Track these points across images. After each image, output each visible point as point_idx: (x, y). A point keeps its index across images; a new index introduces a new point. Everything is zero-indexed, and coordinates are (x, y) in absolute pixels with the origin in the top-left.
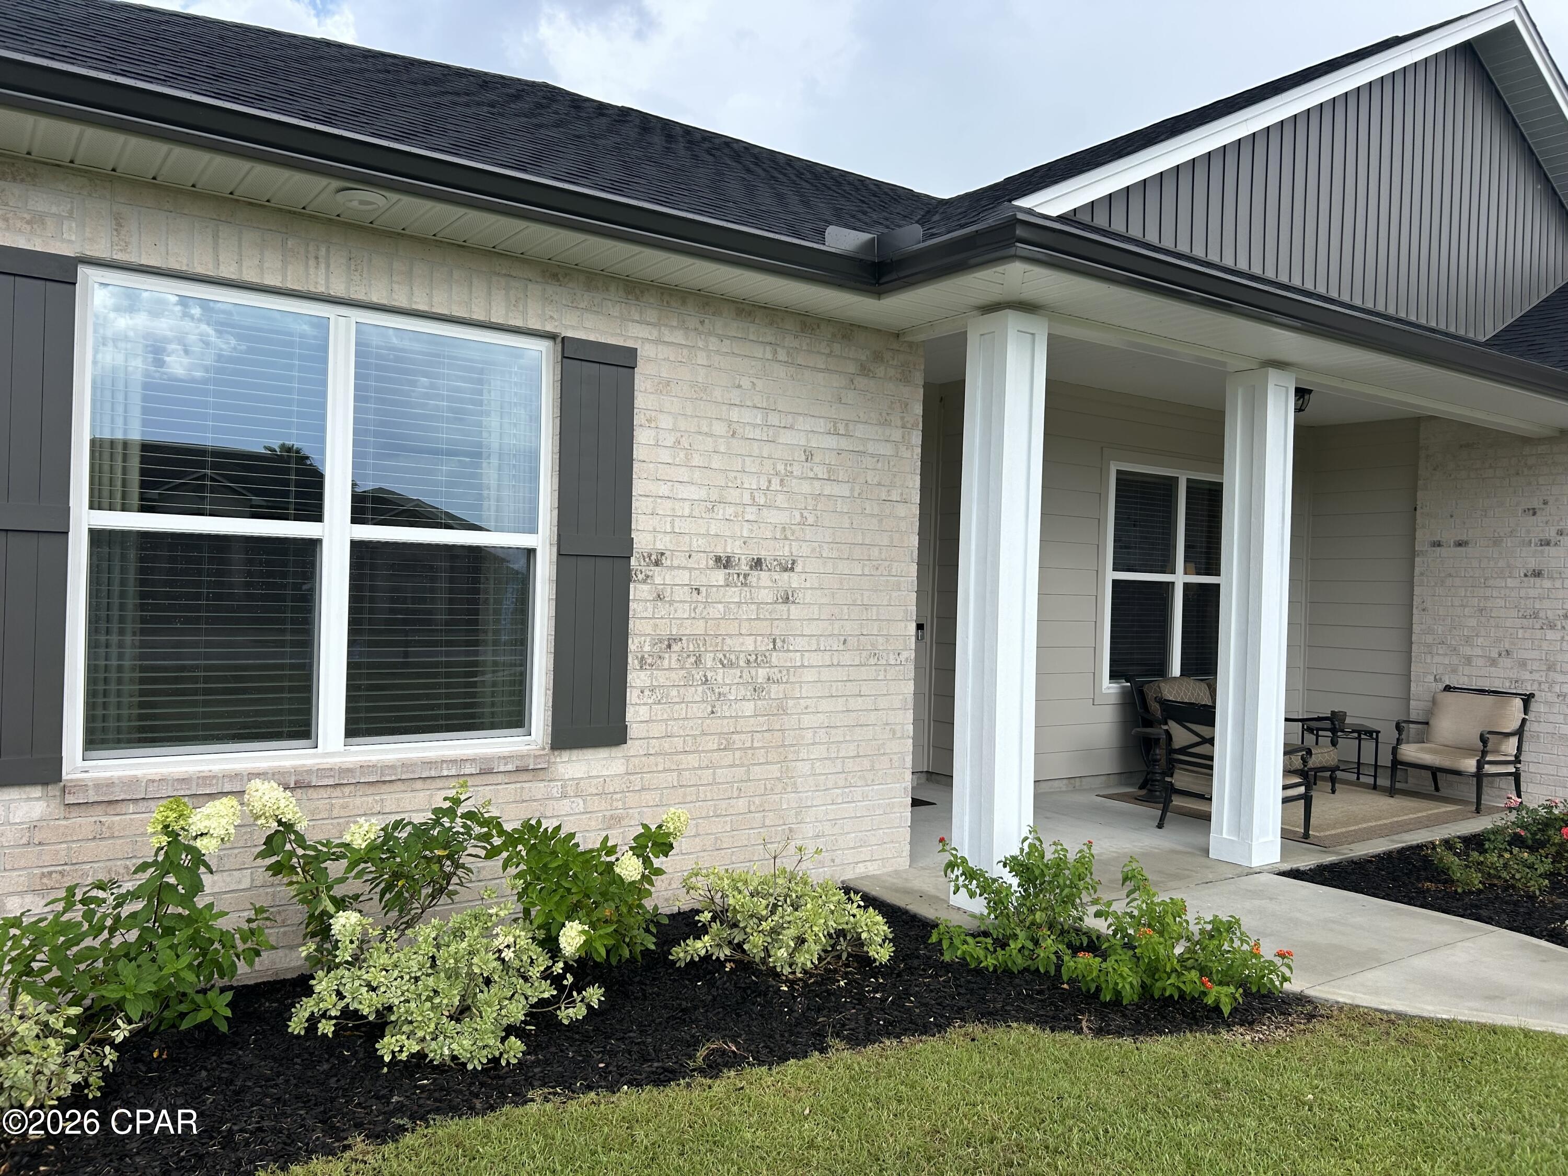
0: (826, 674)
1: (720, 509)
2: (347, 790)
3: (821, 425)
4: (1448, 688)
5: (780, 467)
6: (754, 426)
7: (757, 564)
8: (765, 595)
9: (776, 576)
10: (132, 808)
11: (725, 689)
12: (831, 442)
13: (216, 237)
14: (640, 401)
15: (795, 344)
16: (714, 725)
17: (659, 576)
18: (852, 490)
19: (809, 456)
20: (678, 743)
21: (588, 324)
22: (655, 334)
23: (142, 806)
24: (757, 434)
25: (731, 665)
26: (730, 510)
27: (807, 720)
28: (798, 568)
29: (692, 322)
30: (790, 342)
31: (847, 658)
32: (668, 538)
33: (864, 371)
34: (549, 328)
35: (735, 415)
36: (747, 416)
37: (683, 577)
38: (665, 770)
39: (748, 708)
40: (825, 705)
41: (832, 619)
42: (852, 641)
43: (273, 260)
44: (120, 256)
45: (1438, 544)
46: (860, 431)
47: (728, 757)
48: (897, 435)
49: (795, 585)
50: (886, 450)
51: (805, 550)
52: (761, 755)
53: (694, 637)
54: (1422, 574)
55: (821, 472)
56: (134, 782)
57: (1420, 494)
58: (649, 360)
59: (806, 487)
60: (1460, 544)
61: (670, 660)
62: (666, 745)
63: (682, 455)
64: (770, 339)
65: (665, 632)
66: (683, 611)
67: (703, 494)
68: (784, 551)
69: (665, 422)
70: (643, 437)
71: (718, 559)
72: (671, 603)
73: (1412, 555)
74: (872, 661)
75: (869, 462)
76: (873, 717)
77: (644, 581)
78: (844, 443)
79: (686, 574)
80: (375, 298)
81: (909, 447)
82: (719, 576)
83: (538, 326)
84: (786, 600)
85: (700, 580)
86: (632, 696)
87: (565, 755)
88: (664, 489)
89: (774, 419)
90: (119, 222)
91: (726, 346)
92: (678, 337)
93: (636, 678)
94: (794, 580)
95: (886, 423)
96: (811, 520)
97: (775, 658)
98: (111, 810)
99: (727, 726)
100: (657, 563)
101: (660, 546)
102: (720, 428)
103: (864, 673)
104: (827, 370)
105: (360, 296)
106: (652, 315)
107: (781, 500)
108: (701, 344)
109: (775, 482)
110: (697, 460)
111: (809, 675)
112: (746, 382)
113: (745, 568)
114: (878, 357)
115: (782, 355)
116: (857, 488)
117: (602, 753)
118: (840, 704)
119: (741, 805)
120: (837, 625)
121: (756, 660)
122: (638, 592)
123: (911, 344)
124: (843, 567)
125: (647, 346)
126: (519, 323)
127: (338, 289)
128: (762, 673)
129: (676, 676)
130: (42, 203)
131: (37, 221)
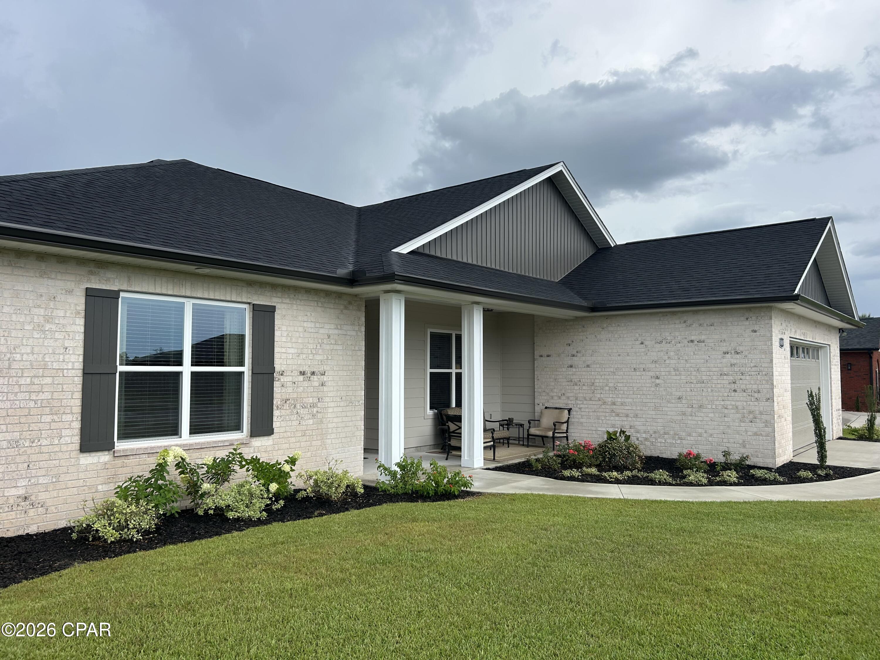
0: (336, 410)
1: (301, 356)
2: (191, 451)
3: (333, 326)
4: (546, 408)
6: (311, 328)
7: (313, 373)
8: (316, 384)
9: (319, 377)
10: (132, 457)
11: (303, 416)
12: (336, 332)
13: (155, 281)
14: (276, 322)
15: (324, 301)
16: (300, 428)
17: (283, 379)
18: (343, 347)
20: (289, 434)
21: (260, 299)
22: (280, 301)
23: (134, 457)
24: (313, 330)
25: (305, 407)
26: (304, 356)
27: (330, 425)
28: (326, 374)
29: (292, 296)
30: (322, 300)
31: (342, 404)
32: (285, 366)
33: (346, 308)
34: (249, 301)
35: (305, 324)
36: (309, 325)
37: (290, 379)
38: (285, 443)
39: (311, 422)
40: (335, 420)
41: (337, 391)
42: (344, 398)
43: (170, 287)
44: (129, 289)
45: (541, 356)
46: (345, 327)
47: (304, 438)
48: (357, 328)
49: (325, 380)
50: (354, 333)
51: (328, 368)
52: (315, 438)
53: (293, 399)
54: (537, 367)
55: (333, 342)
56: (133, 450)
57: (535, 338)
58: (279, 309)
60: (548, 356)
61: (286, 406)
62: (285, 434)
63: (289, 338)
64: (316, 299)
65: (284, 397)
66: (290, 390)
67: (296, 351)
68: (321, 369)
69: (284, 328)
70: (277, 333)
71: (301, 372)
72: (286, 387)
73: (534, 360)
74: (350, 404)
75: (348, 337)
76: (351, 424)
77: (278, 381)
78: (340, 332)
79: (291, 377)
80: (199, 296)
81: (361, 332)
82: (301, 378)
83: (245, 301)
85: (296, 380)
86: (275, 419)
87: (255, 439)
88: (284, 350)
89: (318, 325)
90: (129, 278)
92: (287, 301)
93: (276, 413)
95: (353, 324)
96: (330, 358)
98: (126, 458)
99: (304, 428)
100: (282, 375)
101: (283, 369)
102: (301, 329)
103: (348, 408)
104: (334, 308)
105: (195, 295)
106: (279, 294)
107: (320, 352)
108: (294, 302)
109: (318, 347)
110: (294, 340)
111: (330, 410)
112: (309, 314)
113: (309, 375)
114: (350, 303)
115: (320, 304)
116: (344, 347)
117: (266, 438)
118: (340, 420)
119: (309, 454)
120: (339, 392)
121: (313, 406)
122: (276, 384)
123: (360, 298)
124: (341, 373)
125: (278, 304)
126: (240, 300)
127: (188, 294)
129: (288, 412)
130: (109, 274)
131: (108, 280)
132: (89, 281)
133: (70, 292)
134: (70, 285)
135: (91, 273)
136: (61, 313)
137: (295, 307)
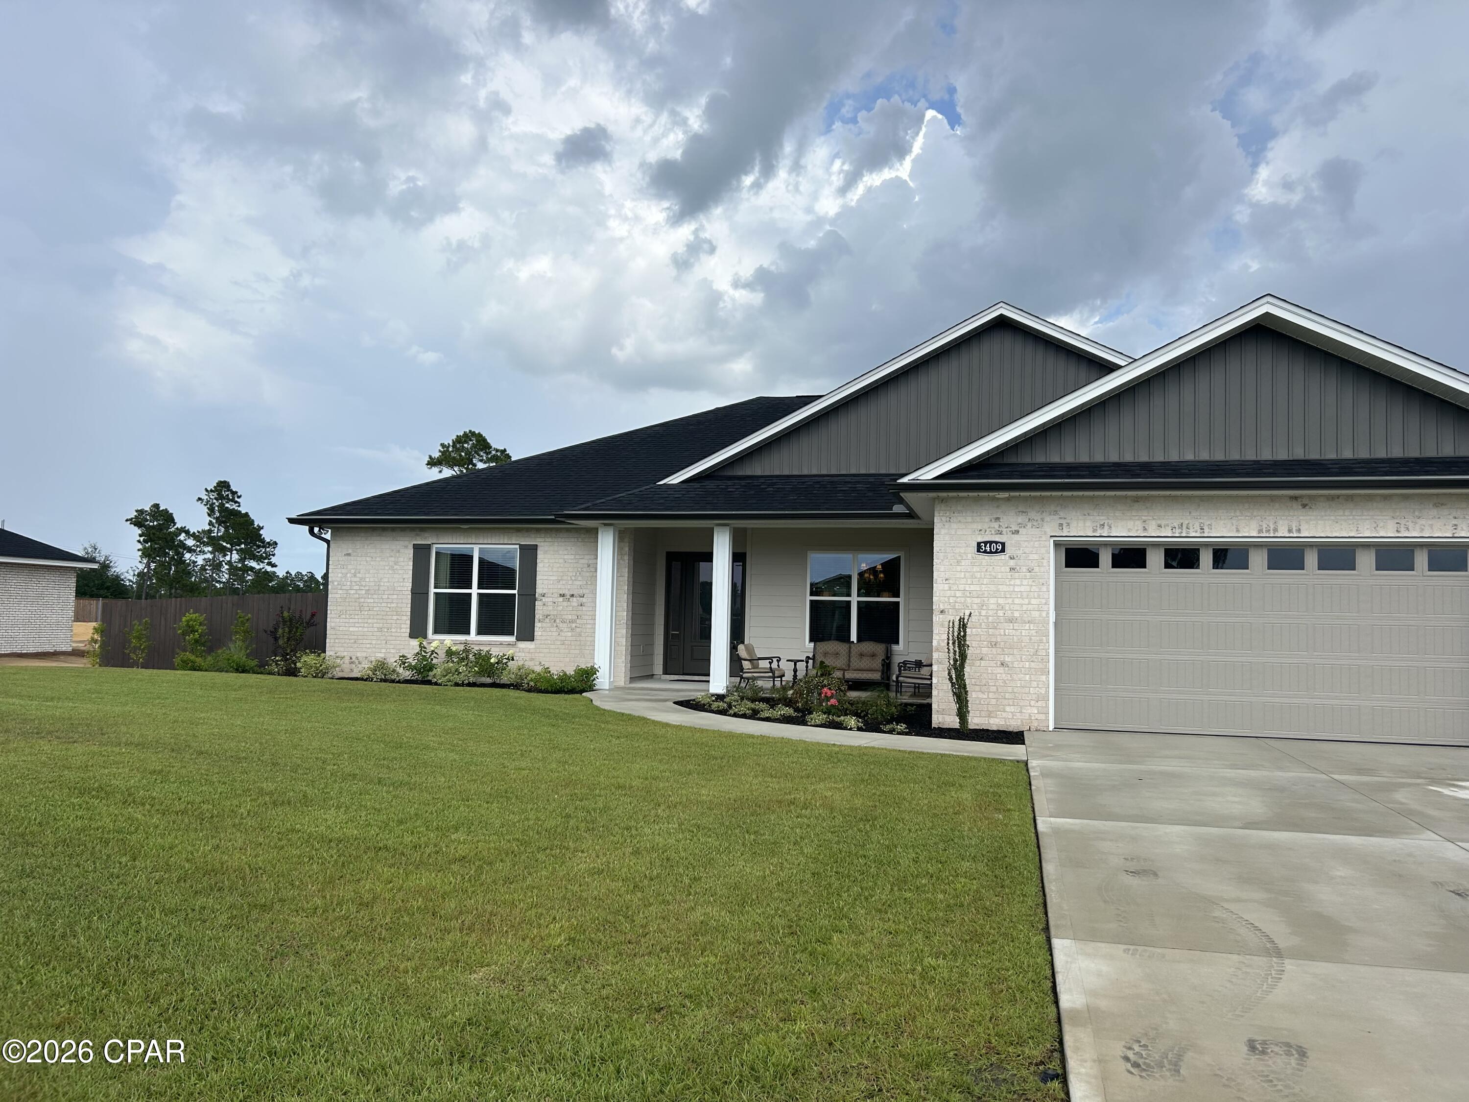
1: (561, 582)
5: (579, 569)
6: (572, 559)
7: (572, 596)
8: (575, 604)
9: (578, 599)
10: (440, 645)
11: (563, 629)
13: (453, 535)
14: (539, 556)
16: (560, 638)
17: (544, 599)
19: (589, 566)
21: (526, 540)
22: (543, 541)
23: (442, 645)
24: (573, 561)
25: (565, 622)
26: (564, 582)
28: (585, 597)
29: (552, 537)
30: (583, 536)
32: (546, 590)
34: (518, 542)
35: (566, 557)
36: (570, 557)
37: (551, 599)
38: (545, 648)
39: (570, 634)
44: (437, 542)
47: (563, 647)
51: (587, 591)
52: (573, 647)
53: (554, 615)
56: (441, 640)
58: (541, 547)
59: (588, 574)
61: (547, 620)
62: (546, 642)
63: (551, 569)
64: (575, 536)
65: (546, 613)
66: (551, 608)
67: (557, 578)
68: (581, 592)
69: (546, 561)
70: (540, 565)
71: (561, 595)
72: (548, 606)
77: (541, 601)
80: (480, 542)
82: (561, 599)
83: (516, 542)
84: (581, 605)
85: (556, 600)
86: (536, 629)
87: (520, 642)
88: (546, 578)
89: (577, 557)
90: (437, 535)
91: (563, 540)
92: (550, 540)
93: (538, 625)
94: (584, 600)
96: (589, 583)
97: (578, 621)
99: (563, 638)
100: (544, 596)
101: (544, 592)
102: (561, 561)
106: (543, 535)
107: (580, 578)
108: (555, 540)
109: (577, 574)
110: (555, 569)
112: (569, 548)
113: (568, 597)
115: (579, 540)
117: (529, 642)
119: (568, 660)
121: (571, 622)
122: (538, 603)
125: (540, 543)
126: (511, 542)
127: (473, 542)
128: (574, 625)
129: (549, 625)
130: (426, 535)
131: (425, 538)
132: (416, 540)
133: (406, 547)
134: (406, 543)
135: (417, 535)
136: (402, 559)
137: (556, 544)
